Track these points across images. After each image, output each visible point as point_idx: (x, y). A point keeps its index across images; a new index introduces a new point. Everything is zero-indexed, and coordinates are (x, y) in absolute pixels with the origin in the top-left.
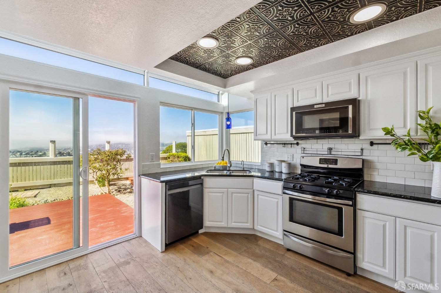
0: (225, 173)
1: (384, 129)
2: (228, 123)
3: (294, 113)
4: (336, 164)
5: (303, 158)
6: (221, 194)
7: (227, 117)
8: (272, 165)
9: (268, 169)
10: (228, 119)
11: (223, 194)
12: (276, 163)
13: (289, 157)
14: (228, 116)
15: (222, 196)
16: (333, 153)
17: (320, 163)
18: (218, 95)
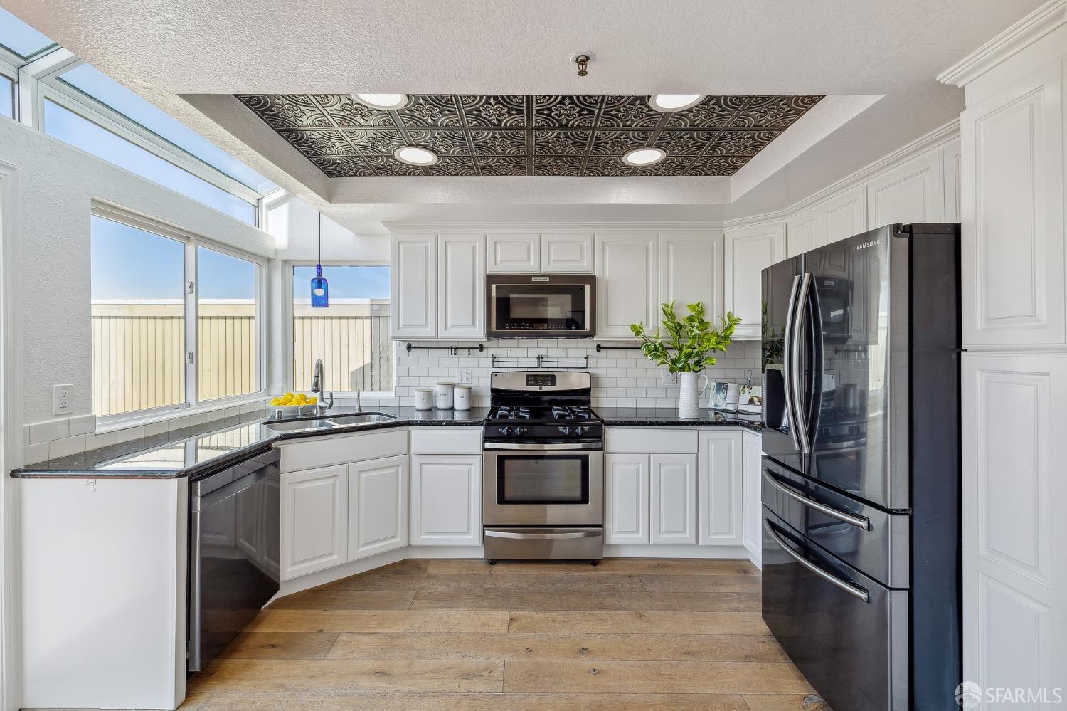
0: (315, 426)
1: (634, 327)
2: (320, 292)
3: (494, 287)
4: (553, 384)
5: (496, 375)
6: (331, 481)
7: (315, 276)
8: (429, 395)
9: (420, 404)
10: (319, 282)
11: (333, 479)
12: (439, 389)
13: (464, 375)
14: (319, 273)
15: (334, 484)
16: (544, 364)
17: (527, 384)
18: (257, 207)
